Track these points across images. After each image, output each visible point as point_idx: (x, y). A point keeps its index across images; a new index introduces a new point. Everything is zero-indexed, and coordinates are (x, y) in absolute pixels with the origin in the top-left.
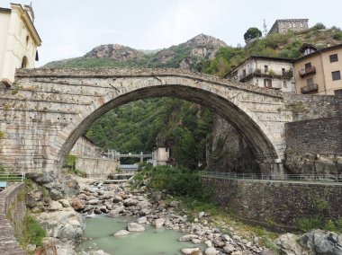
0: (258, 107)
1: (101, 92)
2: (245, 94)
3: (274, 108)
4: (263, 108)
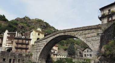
0: (87, 36)
1: (45, 43)
2: (81, 32)
3: (95, 34)
4: (89, 35)
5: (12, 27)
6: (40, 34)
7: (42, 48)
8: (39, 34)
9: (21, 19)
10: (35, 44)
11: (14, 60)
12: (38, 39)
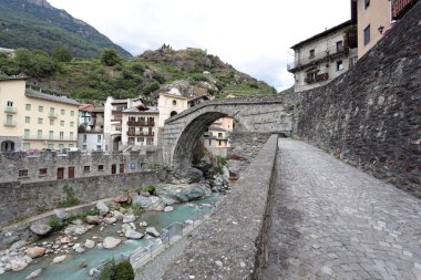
5: (132, 78)
6: (178, 101)
7: (178, 136)
8: (175, 102)
9: (153, 54)
10: (167, 127)
11: (122, 165)
12: (173, 113)
